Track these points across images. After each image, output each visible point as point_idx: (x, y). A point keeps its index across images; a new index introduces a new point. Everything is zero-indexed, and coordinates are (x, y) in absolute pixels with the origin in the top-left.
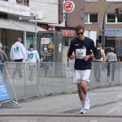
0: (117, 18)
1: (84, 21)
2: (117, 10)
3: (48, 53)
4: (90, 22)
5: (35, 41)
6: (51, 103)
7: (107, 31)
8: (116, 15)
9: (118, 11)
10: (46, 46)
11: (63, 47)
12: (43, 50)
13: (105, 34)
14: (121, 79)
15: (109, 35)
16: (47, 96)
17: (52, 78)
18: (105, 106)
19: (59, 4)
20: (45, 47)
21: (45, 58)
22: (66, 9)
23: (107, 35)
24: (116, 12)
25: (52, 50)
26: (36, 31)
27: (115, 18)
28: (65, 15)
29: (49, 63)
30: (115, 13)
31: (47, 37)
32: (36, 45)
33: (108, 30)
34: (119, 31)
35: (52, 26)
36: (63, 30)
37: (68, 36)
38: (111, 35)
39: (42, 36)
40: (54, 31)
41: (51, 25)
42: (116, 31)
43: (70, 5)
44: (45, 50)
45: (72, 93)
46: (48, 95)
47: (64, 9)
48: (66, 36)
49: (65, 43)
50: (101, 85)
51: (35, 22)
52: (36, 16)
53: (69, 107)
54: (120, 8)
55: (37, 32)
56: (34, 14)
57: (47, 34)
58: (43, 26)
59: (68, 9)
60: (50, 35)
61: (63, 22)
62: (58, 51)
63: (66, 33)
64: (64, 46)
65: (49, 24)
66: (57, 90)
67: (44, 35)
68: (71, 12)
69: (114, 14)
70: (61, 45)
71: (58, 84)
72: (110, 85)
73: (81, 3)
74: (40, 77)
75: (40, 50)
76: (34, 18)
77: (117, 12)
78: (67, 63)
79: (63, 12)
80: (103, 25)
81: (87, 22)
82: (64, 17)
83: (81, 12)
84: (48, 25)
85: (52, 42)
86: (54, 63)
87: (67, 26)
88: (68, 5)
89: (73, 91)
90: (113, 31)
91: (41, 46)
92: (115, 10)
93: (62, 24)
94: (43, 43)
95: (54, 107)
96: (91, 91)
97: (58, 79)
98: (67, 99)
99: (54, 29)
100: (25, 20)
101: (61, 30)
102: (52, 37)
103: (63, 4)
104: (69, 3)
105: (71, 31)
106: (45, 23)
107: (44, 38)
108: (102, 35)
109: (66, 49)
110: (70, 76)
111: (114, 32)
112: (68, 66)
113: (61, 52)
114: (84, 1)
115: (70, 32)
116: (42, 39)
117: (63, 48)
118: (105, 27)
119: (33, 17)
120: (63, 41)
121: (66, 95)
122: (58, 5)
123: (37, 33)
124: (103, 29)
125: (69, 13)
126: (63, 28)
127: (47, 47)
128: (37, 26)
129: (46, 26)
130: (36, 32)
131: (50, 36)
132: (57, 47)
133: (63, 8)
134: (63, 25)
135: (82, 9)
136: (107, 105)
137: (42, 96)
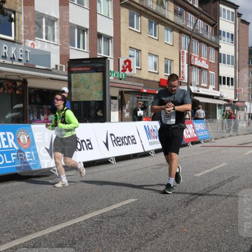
60: (230, 105)
76: (222, 97)
100: (217, 98)
126: (237, 102)
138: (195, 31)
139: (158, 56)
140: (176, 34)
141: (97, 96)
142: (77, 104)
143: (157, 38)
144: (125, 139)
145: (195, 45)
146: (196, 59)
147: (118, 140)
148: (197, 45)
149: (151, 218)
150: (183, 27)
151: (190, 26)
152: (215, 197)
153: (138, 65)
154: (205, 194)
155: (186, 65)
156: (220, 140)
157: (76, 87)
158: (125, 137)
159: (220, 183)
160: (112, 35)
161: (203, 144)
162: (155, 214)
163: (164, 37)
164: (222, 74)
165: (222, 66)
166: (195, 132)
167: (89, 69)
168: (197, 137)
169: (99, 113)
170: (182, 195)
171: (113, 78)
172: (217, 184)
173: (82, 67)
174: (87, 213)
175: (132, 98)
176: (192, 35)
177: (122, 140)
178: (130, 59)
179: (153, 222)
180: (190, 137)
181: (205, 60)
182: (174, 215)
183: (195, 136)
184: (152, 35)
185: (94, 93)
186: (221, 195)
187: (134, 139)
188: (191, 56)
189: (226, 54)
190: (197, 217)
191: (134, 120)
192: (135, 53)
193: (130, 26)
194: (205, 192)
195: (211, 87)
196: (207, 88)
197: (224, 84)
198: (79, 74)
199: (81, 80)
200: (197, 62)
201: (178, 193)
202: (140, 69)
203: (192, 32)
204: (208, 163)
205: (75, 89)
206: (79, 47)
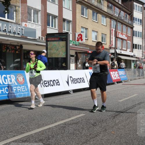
60: (140, 61)
76: (135, 56)
100: (132, 57)
134: (143, 58)
138: (119, 18)
139: (98, 32)
140: (108, 19)
141: (62, 55)
142: (51, 59)
143: (97, 22)
144: (79, 79)
145: (119, 26)
146: (120, 34)
147: (74, 80)
148: (121, 26)
149: (93, 125)
150: (112, 16)
151: (117, 15)
152: (130, 114)
153: (86, 37)
154: (125, 112)
155: (114, 37)
156: (133, 81)
157: (50, 49)
158: (78, 78)
159: (133, 106)
160: (71, 20)
161: (123, 83)
162: (95, 123)
163: (101, 21)
164: (135, 42)
165: (135, 38)
166: (119, 76)
167: (58, 39)
168: (120, 79)
169: (64, 65)
170: (111, 112)
171: (72, 45)
172: (131, 106)
173: (54, 38)
174: (57, 122)
175: (83, 56)
176: (118, 20)
177: (77, 80)
178: (82, 34)
179: (94, 127)
180: (116, 79)
181: (125, 35)
182: (107, 124)
183: (119, 78)
184: (94, 20)
185: (61, 53)
186: (134, 113)
187: (84, 80)
188: (117, 32)
189: (137, 31)
190: (120, 125)
191: (84, 69)
192: (84, 30)
193: (82, 14)
194: (124, 111)
195: (129, 50)
196: (126, 50)
197: (136, 48)
198: (52, 42)
199: (53, 45)
200: (120, 36)
201: (109, 111)
202: (88, 40)
203: (117, 18)
204: (126, 94)
205: (50, 51)
206: (52, 26)
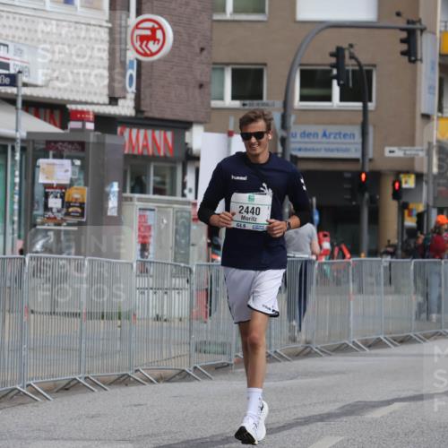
0: (339, 84)
1: (210, 94)
2: (338, 54)
3: (65, 220)
4: (234, 97)
5: (13, 172)
6: (71, 419)
7: (298, 135)
8: (335, 72)
9: (344, 57)
10: (57, 190)
11: (125, 195)
12: (46, 208)
13: (292, 146)
14: (351, 326)
15: (306, 150)
16: (57, 392)
17: (76, 321)
18: (286, 433)
19: (110, 25)
20: (51, 196)
21: (52, 240)
22: (141, 46)
23: (300, 150)
24: (333, 60)
25: (82, 205)
26: (17, 130)
27: (330, 86)
28: (133, 68)
29: (70, 259)
30: (333, 66)
31: (61, 157)
32: (17, 188)
33: (304, 133)
34: (345, 135)
35: (82, 112)
36: (128, 130)
37: (145, 153)
38: (313, 150)
39: (40, 150)
40: (92, 135)
41: (80, 107)
42: (332, 136)
43: (153, 30)
44: (51, 209)
45: (158, 381)
46: (61, 386)
47: (129, 46)
48: (136, 152)
49: (132, 179)
50: (273, 350)
51: (17, 95)
52: (20, 72)
53: (145, 436)
54: (351, 46)
55: (22, 134)
56: (11, 63)
57: (63, 142)
58: (48, 111)
59: (146, 46)
61: (124, 98)
62: (106, 212)
63: (138, 139)
64: (128, 194)
65: (69, 106)
66: (98, 369)
67: (51, 147)
68: (159, 60)
69: (328, 68)
70: (115, 187)
71: (101, 342)
72: (307, 347)
73: (200, 23)
74: (32, 315)
75: (32, 205)
77: (338, 60)
78: (139, 258)
79: (125, 56)
80: (282, 111)
81: (222, 98)
82: (131, 76)
83: (198, 58)
84: (67, 109)
85: (82, 177)
86: (88, 258)
87: (143, 112)
88: (148, 33)
89: (162, 372)
90: (320, 134)
91: (39, 191)
92: (332, 55)
93: (123, 106)
94: (47, 178)
95: (82, 435)
96: (233, 373)
97: (102, 321)
98: (135, 406)
99: (90, 126)
101: (119, 129)
102: (82, 154)
103: (126, 27)
104: (150, 25)
105: (158, 134)
106: (56, 99)
107: (51, 160)
108: (280, 149)
109: (137, 203)
110: (152, 314)
111: (328, 140)
112: (143, 270)
113: (115, 214)
114: (211, 16)
115: (154, 138)
116: (41, 162)
117: (126, 199)
118: (293, 119)
119: (6, 75)
120: (125, 172)
121: (133, 389)
122: (107, 30)
123: (22, 141)
124: (284, 126)
125: (153, 62)
127: (62, 197)
128: (20, 112)
129: (57, 114)
130: (18, 136)
131: (74, 153)
132: (100, 198)
133: (126, 44)
135: (202, 49)
136: (295, 431)
137: (37, 393)
